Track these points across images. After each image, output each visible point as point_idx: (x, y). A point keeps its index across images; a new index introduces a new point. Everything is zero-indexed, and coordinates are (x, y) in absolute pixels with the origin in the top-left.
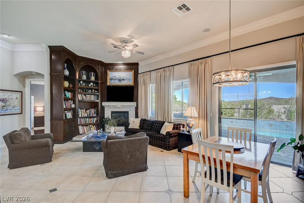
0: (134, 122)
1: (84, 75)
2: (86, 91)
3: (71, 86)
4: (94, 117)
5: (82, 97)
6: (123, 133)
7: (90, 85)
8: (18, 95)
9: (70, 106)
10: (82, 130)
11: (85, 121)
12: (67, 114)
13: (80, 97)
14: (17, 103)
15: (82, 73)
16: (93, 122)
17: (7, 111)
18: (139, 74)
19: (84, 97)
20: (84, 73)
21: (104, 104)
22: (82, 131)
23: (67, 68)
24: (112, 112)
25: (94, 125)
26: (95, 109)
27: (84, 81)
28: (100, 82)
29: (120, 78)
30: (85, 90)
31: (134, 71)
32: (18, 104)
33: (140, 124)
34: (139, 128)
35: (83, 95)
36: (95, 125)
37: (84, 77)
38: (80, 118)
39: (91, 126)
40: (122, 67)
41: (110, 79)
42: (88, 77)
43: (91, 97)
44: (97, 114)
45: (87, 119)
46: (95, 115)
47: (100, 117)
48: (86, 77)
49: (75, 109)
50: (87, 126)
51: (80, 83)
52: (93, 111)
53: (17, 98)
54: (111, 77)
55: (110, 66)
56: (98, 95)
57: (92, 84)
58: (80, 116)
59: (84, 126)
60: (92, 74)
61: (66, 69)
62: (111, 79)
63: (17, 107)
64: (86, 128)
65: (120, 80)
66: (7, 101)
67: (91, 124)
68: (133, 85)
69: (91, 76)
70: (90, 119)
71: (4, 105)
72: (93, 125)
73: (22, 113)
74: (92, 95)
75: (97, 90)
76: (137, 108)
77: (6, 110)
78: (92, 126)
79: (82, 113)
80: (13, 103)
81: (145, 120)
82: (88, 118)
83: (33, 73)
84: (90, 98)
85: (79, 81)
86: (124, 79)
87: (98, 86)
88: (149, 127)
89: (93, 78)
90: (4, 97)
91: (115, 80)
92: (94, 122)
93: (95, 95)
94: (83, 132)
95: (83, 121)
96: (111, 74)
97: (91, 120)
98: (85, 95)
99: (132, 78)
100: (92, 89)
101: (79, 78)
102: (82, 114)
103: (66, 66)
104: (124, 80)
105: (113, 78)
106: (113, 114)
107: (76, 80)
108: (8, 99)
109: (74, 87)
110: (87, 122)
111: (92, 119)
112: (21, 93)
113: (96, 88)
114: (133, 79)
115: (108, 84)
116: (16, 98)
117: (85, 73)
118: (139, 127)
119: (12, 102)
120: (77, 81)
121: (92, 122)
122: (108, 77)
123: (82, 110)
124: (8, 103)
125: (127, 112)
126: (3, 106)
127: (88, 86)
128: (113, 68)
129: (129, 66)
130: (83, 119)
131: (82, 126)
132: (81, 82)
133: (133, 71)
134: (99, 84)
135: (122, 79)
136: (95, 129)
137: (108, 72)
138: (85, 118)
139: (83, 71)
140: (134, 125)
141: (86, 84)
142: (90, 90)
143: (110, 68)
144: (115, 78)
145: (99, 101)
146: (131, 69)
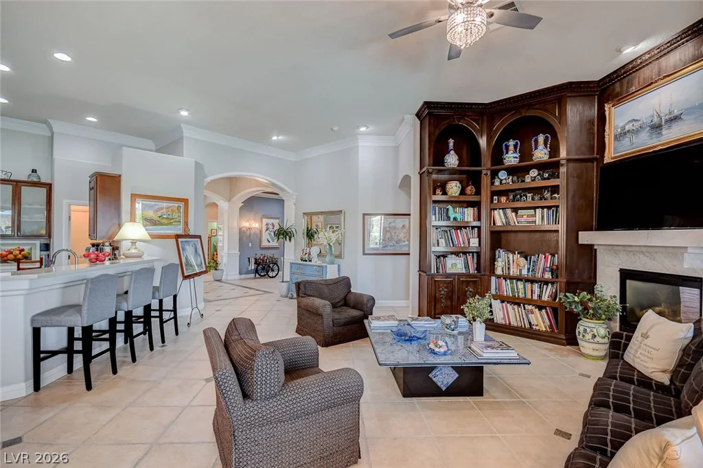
1: (510, 152)
2: (514, 197)
3: (470, 190)
4: (546, 283)
5: (506, 217)
7: (528, 179)
8: (404, 221)
9: (466, 243)
10: (501, 312)
11: (513, 289)
12: (449, 262)
13: (498, 217)
15: (508, 146)
16: (540, 296)
17: (387, 248)
19: (511, 215)
20: (511, 148)
22: (502, 317)
23: (455, 149)
25: (540, 308)
26: (553, 256)
28: (564, 162)
29: (656, 120)
30: (512, 197)
34: (668, 383)
35: (509, 211)
36: (545, 308)
38: (499, 277)
39: (531, 307)
41: (616, 136)
42: (526, 154)
43: (534, 216)
45: (519, 282)
46: (548, 276)
47: (563, 285)
48: (516, 155)
49: (480, 252)
50: (519, 305)
51: (499, 178)
52: (544, 261)
54: (621, 125)
56: (559, 207)
57: (534, 173)
58: (499, 271)
59: (508, 302)
60: (541, 138)
61: (452, 152)
62: (621, 136)
63: (404, 242)
64: (514, 309)
65: (656, 128)
67: (530, 302)
69: (536, 148)
70: (530, 285)
72: (537, 307)
73: (409, 254)
74: (537, 210)
75: (555, 189)
77: (385, 247)
78: (533, 311)
80: (397, 236)
82: (521, 280)
84: (533, 219)
85: (495, 173)
86: (676, 113)
87: (558, 176)
89: (541, 154)
92: (545, 297)
93: (548, 208)
94: (504, 318)
95: (507, 288)
97: (532, 287)
98: (515, 210)
100: (535, 191)
101: (492, 166)
102: (511, 267)
103: (451, 144)
104: (676, 119)
105: (627, 128)
106: (628, 281)
107: (481, 173)
108: (387, 229)
109: (478, 192)
110: (518, 293)
111: (536, 286)
113: (552, 182)
115: (607, 161)
117: (515, 146)
118: (670, 374)
119: (395, 233)
120: (486, 174)
121: (535, 297)
122: (606, 134)
123: (511, 256)
124: (388, 235)
125: (698, 283)
127: (523, 181)
128: (630, 84)
130: (506, 281)
131: (503, 302)
132: (503, 174)
134: (563, 170)
135: (667, 121)
136: (544, 323)
137: (607, 113)
138: (511, 278)
139: (508, 140)
140: (640, 351)
141: (515, 178)
142: (529, 195)
143: (618, 89)
144: (637, 124)
145: (562, 227)
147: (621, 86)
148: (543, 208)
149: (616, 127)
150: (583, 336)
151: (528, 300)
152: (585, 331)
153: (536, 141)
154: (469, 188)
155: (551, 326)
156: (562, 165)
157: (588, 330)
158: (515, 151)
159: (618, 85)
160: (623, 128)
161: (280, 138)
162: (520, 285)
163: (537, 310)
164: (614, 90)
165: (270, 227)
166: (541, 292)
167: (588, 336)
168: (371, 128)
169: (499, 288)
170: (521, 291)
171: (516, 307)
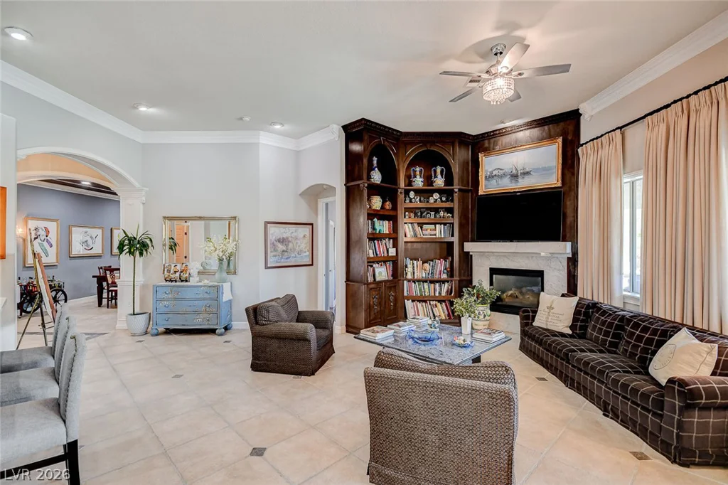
0: (550, 308)
1: (418, 177)
2: (422, 213)
3: (388, 205)
4: (443, 282)
5: (414, 231)
6: (495, 340)
7: (431, 200)
8: (306, 231)
9: (386, 252)
10: (413, 311)
11: (420, 290)
12: (377, 271)
13: (408, 230)
14: (304, 245)
15: (415, 171)
16: (440, 293)
17: (289, 260)
18: (582, 145)
19: (418, 229)
20: (418, 173)
21: (469, 247)
22: (413, 314)
23: (378, 167)
24: (494, 271)
25: (441, 302)
26: (446, 261)
27: (418, 192)
28: (456, 190)
29: (514, 171)
30: (419, 214)
31: (564, 141)
32: (306, 248)
33: (575, 320)
34: (570, 332)
35: (416, 225)
36: (444, 301)
37: (419, 182)
38: (409, 281)
39: (434, 302)
40: (524, 135)
41: (486, 177)
42: (429, 180)
43: (435, 230)
44: (451, 274)
45: (425, 284)
46: (444, 276)
47: (457, 282)
48: (422, 180)
49: (397, 260)
50: (425, 301)
51: (409, 197)
52: (440, 265)
53: (304, 236)
54: (490, 170)
56: (453, 224)
57: (436, 196)
58: (409, 276)
59: (418, 301)
60: (439, 169)
61: (376, 169)
62: (490, 177)
63: (305, 252)
64: (422, 306)
65: (515, 177)
66: (289, 242)
67: (435, 298)
68: (559, 184)
69: (436, 177)
70: (432, 285)
71: (285, 248)
72: (439, 301)
73: (312, 265)
74: (437, 225)
75: (450, 210)
76: (573, 261)
77: (287, 258)
78: (436, 305)
79: (413, 269)
80: (299, 246)
81: (595, 306)
82: (426, 282)
83: (325, 187)
84: (434, 232)
85: (407, 193)
86: (527, 170)
87: (452, 201)
88: (607, 334)
89: (439, 182)
90: (285, 236)
91: (501, 177)
92: (444, 294)
93: (445, 224)
94: (415, 314)
95: (415, 290)
96: (488, 164)
97: (435, 287)
98: (421, 225)
99: (555, 164)
100: (437, 210)
101: (405, 186)
102: (416, 272)
103: (375, 162)
104: (528, 173)
105: (494, 173)
107: (398, 191)
108: (290, 239)
109: (395, 208)
110: (425, 292)
111: (437, 285)
112: (311, 226)
113: (448, 205)
114: (560, 166)
115: (481, 193)
116: (302, 236)
117: (421, 172)
118: (570, 327)
119: (297, 243)
120: (401, 193)
121: (437, 294)
122: (480, 174)
123: (415, 262)
124: (290, 246)
125: (540, 274)
126: (283, 251)
127: (428, 202)
128: (495, 144)
129: (546, 127)
130: (415, 283)
131: (413, 301)
132: (412, 194)
133: (560, 140)
134: (456, 196)
135: (521, 174)
136: (444, 313)
137: (480, 160)
138: (419, 281)
139: (415, 167)
140: (550, 318)
141: (422, 199)
142: (433, 213)
143: (486, 145)
144: (501, 172)
145: (455, 239)
146: (550, 137)
147: (489, 143)
148: (441, 224)
149: (486, 171)
150: (478, 317)
151: (432, 297)
152: (479, 313)
153: (435, 171)
154: (388, 203)
155: (449, 315)
156: (456, 192)
157: (481, 313)
158: (421, 176)
159: (486, 142)
160: (492, 172)
161: (152, 110)
162: (426, 285)
163: (439, 304)
164: (484, 144)
165: (42, 233)
166: (441, 289)
167: (481, 317)
168: (287, 127)
169: (409, 290)
170: (427, 290)
171: (424, 304)
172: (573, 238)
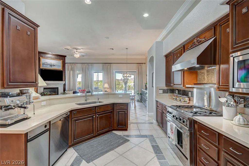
18: (66, 63)
29: (51, 64)
31: (63, 61)
41: (42, 64)
55: (42, 54)
62: (44, 64)
65: (51, 66)
68: (62, 69)
76: (65, 85)
86: (54, 65)
96: (43, 60)
99: (60, 65)
104: (55, 66)
105: (45, 63)
106: (45, 90)
114: (62, 66)
115: (41, 68)
122: (40, 63)
125: (57, 88)
129: (58, 57)
137: (41, 59)
144: (47, 64)
146: (60, 59)
149: (42, 62)
172: (65, 81)
